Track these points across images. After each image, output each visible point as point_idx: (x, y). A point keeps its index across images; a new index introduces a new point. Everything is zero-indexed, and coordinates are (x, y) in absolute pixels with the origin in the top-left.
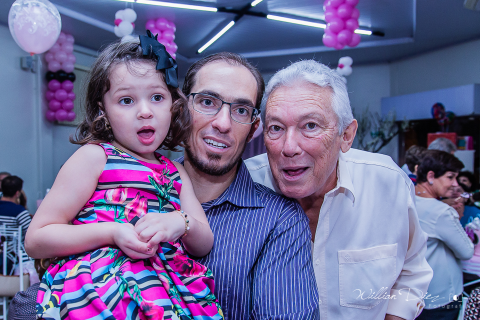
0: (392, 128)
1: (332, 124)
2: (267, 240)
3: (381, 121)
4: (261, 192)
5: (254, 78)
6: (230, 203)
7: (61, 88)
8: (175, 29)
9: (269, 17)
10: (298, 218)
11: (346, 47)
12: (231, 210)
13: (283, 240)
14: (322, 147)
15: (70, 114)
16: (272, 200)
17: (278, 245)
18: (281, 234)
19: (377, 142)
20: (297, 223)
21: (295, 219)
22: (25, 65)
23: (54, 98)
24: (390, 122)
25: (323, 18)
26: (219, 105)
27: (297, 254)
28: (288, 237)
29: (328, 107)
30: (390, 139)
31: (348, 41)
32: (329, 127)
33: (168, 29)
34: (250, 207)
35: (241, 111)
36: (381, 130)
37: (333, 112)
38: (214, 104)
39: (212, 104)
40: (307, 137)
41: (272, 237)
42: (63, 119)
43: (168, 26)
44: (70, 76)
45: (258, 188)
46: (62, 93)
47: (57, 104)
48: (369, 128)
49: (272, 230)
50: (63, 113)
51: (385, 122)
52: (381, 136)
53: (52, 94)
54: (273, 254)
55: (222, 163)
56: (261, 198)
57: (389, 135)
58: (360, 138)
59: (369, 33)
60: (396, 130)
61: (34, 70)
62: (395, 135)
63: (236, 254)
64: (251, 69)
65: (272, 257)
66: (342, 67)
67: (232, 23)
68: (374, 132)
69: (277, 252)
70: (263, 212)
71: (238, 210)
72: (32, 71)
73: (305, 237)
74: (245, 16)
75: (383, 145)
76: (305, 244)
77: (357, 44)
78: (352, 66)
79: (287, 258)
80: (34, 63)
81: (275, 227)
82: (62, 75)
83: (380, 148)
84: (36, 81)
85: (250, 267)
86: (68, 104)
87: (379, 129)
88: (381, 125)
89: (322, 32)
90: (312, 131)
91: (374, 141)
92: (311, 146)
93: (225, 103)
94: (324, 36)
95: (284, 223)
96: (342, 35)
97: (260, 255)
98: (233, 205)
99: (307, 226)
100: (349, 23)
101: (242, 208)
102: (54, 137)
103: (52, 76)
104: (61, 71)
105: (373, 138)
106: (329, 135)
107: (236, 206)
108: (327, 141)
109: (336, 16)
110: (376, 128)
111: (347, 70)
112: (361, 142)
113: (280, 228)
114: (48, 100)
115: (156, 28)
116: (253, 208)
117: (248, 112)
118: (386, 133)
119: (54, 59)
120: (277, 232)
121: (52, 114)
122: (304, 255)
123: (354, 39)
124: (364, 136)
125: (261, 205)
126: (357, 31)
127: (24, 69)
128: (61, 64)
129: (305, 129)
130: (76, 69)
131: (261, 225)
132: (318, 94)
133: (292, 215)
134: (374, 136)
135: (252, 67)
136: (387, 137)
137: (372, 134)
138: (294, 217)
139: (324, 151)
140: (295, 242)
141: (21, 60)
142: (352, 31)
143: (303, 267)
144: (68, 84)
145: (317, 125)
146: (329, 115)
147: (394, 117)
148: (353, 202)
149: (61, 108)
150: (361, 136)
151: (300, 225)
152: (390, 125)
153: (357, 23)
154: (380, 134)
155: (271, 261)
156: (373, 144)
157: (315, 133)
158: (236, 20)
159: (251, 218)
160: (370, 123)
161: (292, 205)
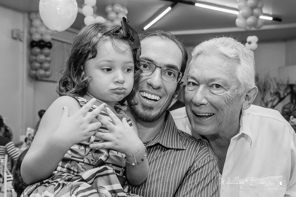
0: (286, 89)
1: (233, 87)
2: (187, 174)
3: (278, 84)
4: (183, 137)
5: (180, 51)
6: (161, 145)
7: (41, 53)
8: (127, 12)
9: (197, 5)
10: (210, 158)
11: (253, 29)
12: (161, 150)
13: (198, 174)
14: (223, 102)
15: (48, 73)
16: (191, 144)
17: (194, 178)
18: (197, 170)
19: (275, 99)
20: (209, 162)
21: (207, 159)
22: (15, 36)
23: (36, 61)
24: (284, 85)
25: (236, 6)
26: (153, 69)
27: (208, 185)
28: (202, 172)
29: (232, 74)
30: (284, 97)
31: (254, 25)
32: (231, 89)
33: (121, 12)
34: (175, 149)
35: (170, 74)
36: (278, 90)
37: (236, 78)
38: (149, 68)
39: (148, 68)
40: (213, 93)
41: (190, 172)
42: (42, 76)
43: (122, 9)
44: (48, 45)
45: (181, 134)
46: (42, 57)
47: (37, 65)
48: (269, 89)
49: (190, 167)
50: (42, 72)
51: (281, 85)
52: (278, 95)
53: (34, 58)
54: (190, 184)
55: (154, 113)
56: (183, 142)
57: (284, 94)
58: (262, 96)
59: (271, 19)
60: (289, 91)
61: (22, 39)
62: (288, 94)
63: (163, 184)
64: (177, 43)
65: (190, 187)
66: (250, 43)
67: (169, 9)
68: (272, 92)
69: (193, 183)
70: (185, 153)
71: (166, 150)
72: (20, 40)
73: (214, 173)
74: (179, 4)
75: (280, 101)
76: (214, 178)
77: (261, 26)
78: (258, 43)
79: (200, 188)
80: (22, 34)
81: (193, 164)
82: (42, 43)
83: (277, 104)
84: (23, 47)
85: (173, 194)
86: (46, 65)
87: (277, 90)
88: (278, 86)
89: (235, 17)
90: (217, 90)
91: (273, 99)
92: (214, 101)
93: (158, 67)
94: (237, 20)
95: (200, 161)
96: (250, 20)
97: (181, 185)
98: (163, 147)
99: (216, 165)
100: (256, 11)
101: (168, 149)
102: (35, 89)
103: (35, 44)
104: (42, 41)
105: (272, 97)
106: (229, 95)
107: (165, 148)
108: (227, 99)
109: (246, 6)
110: (274, 89)
111: (254, 45)
112: (263, 99)
113: (197, 166)
114: (31, 62)
115: (113, 10)
116: (177, 150)
117: (174, 75)
118: (282, 93)
119: (37, 32)
120: (194, 168)
121: (34, 72)
122: (213, 186)
123: (260, 23)
124: (265, 94)
125: (183, 147)
126: (262, 17)
127: (14, 38)
128: (42, 35)
129: (212, 88)
130: (53, 39)
131: (182, 163)
132: (226, 63)
133: (206, 156)
134: (273, 95)
135: (179, 42)
136: (282, 96)
137: (271, 93)
138: (207, 157)
139: (224, 106)
140: (207, 176)
141: (12, 32)
142: (257, 17)
143: (212, 195)
144: (46, 50)
145: (221, 87)
146: (232, 80)
147: (288, 81)
148: (251, 145)
149: (41, 68)
150: (263, 95)
151: (211, 164)
152: (284, 87)
153: (262, 11)
154: (277, 94)
155: (188, 189)
156: (271, 101)
157: (218, 92)
158: (172, 6)
159: (175, 156)
160: (270, 86)
161: (206, 149)
